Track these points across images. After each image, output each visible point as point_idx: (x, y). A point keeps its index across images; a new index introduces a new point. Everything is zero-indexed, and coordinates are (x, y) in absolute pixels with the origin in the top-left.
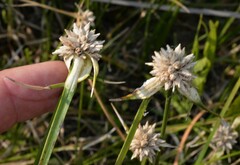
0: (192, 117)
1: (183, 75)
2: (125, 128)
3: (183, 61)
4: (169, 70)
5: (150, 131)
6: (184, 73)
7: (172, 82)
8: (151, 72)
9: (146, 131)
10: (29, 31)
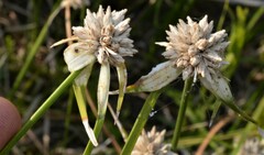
0: (208, 129)
1: (209, 60)
2: (124, 135)
3: (211, 40)
4: (190, 52)
5: (158, 140)
6: (210, 56)
7: (193, 69)
8: (164, 54)
9: (151, 140)
10: (13, 16)
